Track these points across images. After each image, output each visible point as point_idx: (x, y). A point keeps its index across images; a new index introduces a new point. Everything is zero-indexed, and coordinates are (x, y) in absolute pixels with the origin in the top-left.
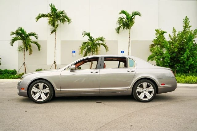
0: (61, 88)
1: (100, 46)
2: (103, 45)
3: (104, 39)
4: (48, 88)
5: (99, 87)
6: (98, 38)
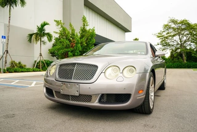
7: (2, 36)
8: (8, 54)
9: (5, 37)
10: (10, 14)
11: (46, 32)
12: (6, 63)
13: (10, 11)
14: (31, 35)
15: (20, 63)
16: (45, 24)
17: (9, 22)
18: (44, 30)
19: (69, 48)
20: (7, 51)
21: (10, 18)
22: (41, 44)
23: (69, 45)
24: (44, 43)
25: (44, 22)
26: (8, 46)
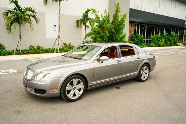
0: (93, 81)
1: (30, 18)
2: (33, 17)
3: (34, 11)
4: (82, 83)
5: (121, 75)
6: (26, 8)
7: (54, 26)
8: (60, 38)
9: (56, 26)
10: (60, 7)
11: (89, 17)
12: (59, 45)
13: (60, 5)
14: (78, 21)
15: (70, 44)
16: (88, 11)
17: (60, 13)
18: (88, 16)
19: (99, 34)
20: (59, 36)
21: (60, 10)
22: (85, 28)
23: (99, 31)
24: (88, 27)
25: (88, 10)
26: (60, 32)
